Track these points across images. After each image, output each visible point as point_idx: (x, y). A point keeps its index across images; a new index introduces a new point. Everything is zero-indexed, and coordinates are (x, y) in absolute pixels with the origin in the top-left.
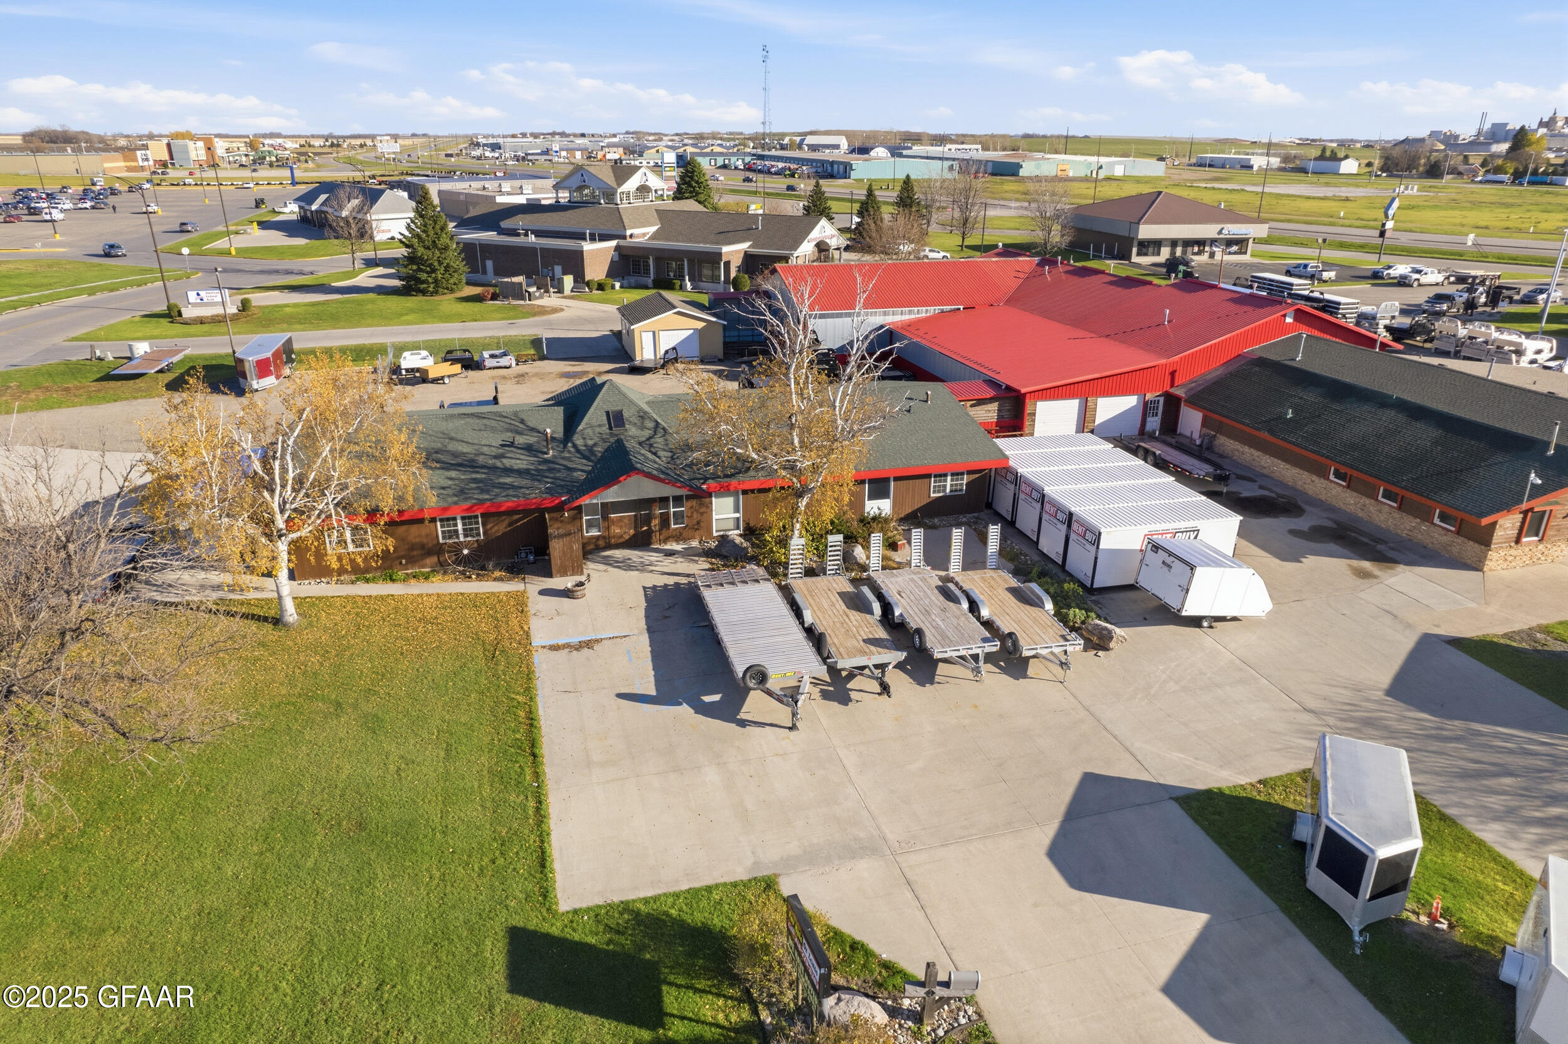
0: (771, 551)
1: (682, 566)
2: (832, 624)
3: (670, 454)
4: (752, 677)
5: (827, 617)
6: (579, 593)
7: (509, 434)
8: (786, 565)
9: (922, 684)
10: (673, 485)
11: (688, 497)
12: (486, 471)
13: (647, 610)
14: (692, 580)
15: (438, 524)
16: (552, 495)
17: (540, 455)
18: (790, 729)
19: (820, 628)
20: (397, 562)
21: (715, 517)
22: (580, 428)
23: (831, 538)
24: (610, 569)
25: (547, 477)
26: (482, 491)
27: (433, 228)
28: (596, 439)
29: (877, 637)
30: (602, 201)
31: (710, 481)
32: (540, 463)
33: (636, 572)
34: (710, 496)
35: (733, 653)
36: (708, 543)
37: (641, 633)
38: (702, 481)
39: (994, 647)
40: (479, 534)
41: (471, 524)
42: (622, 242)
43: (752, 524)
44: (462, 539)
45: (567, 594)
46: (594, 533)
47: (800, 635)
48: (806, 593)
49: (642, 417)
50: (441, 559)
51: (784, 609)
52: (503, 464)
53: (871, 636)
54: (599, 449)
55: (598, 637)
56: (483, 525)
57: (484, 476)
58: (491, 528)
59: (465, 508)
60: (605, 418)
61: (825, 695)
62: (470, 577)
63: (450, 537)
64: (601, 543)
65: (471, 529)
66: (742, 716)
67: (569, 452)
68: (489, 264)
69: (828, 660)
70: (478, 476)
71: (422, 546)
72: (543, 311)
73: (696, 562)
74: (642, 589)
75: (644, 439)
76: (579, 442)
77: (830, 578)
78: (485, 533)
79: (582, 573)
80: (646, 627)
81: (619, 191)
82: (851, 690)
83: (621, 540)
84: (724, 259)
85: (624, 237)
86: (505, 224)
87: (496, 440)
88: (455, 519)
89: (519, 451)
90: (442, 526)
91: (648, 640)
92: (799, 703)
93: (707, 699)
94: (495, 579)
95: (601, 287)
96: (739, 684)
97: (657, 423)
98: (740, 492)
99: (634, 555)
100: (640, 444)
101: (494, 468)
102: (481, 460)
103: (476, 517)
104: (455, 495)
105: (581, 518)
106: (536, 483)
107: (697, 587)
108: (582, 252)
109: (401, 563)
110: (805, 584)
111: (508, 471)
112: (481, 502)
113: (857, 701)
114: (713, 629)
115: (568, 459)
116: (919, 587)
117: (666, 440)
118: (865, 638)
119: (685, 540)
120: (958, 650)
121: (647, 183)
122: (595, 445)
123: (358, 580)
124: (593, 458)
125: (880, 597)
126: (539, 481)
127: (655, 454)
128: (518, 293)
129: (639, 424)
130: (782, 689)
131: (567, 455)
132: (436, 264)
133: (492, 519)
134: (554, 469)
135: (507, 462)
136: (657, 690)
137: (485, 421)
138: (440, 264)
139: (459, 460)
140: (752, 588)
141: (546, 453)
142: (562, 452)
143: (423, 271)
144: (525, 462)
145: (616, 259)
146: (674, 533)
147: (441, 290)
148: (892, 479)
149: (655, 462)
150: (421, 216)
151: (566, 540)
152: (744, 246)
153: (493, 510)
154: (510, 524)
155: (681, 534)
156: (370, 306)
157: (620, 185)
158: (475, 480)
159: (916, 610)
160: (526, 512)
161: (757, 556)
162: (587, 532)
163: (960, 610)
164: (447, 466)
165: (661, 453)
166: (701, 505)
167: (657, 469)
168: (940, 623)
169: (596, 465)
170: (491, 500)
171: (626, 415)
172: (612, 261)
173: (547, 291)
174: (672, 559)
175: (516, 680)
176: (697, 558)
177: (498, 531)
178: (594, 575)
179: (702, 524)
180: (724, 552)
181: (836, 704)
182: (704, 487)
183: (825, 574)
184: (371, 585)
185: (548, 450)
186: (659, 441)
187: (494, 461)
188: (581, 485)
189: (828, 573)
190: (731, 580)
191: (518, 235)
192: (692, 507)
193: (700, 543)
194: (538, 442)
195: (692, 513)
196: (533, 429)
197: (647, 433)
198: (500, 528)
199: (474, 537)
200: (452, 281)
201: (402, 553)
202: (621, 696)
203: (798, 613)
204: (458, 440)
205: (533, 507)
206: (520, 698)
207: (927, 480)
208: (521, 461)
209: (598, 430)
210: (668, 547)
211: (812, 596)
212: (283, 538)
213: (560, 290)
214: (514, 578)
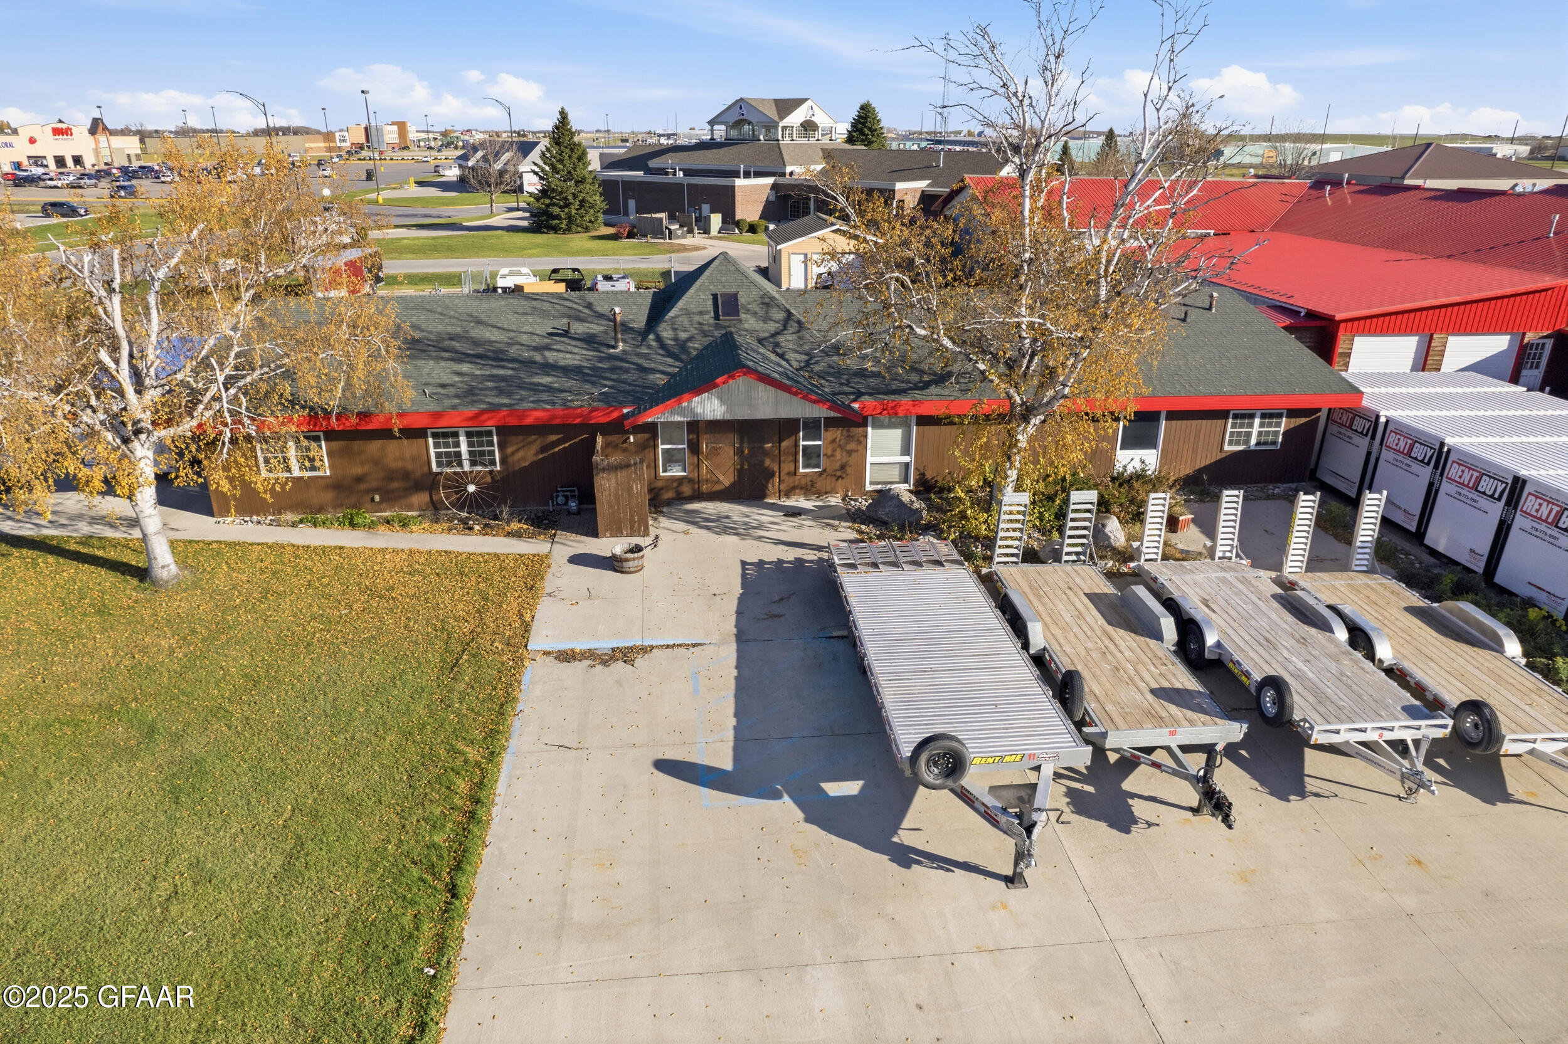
0: (963, 516)
1: (811, 532)
2: (1084, 653)
3: (804, 357)
4: (932, 762)
5: (1072, 639)
6: (631, 564)
7: (565, 321)
8: (989, 543)
9: (1282, 795)
10: (805, 398)
11: (830, 423)
12: (516, 366)
13: (741, 600)
14: (825, 555)
15: (431, 440)
16: (607, 403)
17: (605, 350)
18: (1009, 880)
19: (1063, 662)
20: (368, 498)
21: (870, 459)
22: (671, 314)
23: (1076, 496)
24: (693, 530)
25: (606, 379)
26: (501, 392)
27: (570, 157)
28: (693, 331)
29: (1178, 685)
30: (761, 137)
31: (866, 398)
32: (601, 359)
33: (735, 538)
34: (864, 424)
35: (890, 696)
36: (856, 500)
37: (723, 642)
38: (852, 397)
39: (1436, 729)
40: (493, 463)
41: (481, 444)
42: (781, 180)
43: (929, 476)
44: (467, 468)
45: (613, 564)
46: (676, 472)
47: (1027, 673)
48: (1027, 590)
49: (767, 305)
50: (435, 497)
51: (994, 620)
52: (544, 357)
53: (1166, 684)
54: (695, 346)
55: (646, 643)
56: (501, 447)
57: (510, 372)
58: (513, 454)
59: (471, 415)
60: (710, 302)
61: (1080, 804)
62: (471, 529)
63: (449, 464)
64: (686, 490)
65: (482, 453)
66: (904, 837)
67: (649, 347)
68: (632, 204)
69: (1086, 730)
70: (501, 372)
71: (406, 475)
72: (684, 249)
73: (835, 528)
74: (739, 564)
75: (766, 335)
76: (666, 333)
77: (1068, 567)
78: (502, 461)
79: (646, 533)
80: (735, 631)
81: (781, 124)
82: (1133, 796)
83: (718, 487)
84: (897, 197)
85: (783, 175)
86: (652, 164)
87: (543, 327)
88: (456, 435)
89: (574, 343)
90: (436, 445)
91: (734, 655)
92: (1036, 832)
93: (835, 789)
94: (508, 534)
95: (752, 229)
96: (902, 771)
97: (789, 314)
98: (914, 420)
99: (735, 511)
100: (760, 341)
101: (531, 362)
102: (513, 351)
103: (489, 434)
104: (457, 396)
105: (655, 447)
106: (587, 386)
107: (832, 566)
108: (733, 187)
109: (373, 500)
110: (1024, 574)
111: (548, 368)
112: (494, 409)
113: (1150, 825)
114: (855, 645)
115: (646, 356)
116: (1239, 593)
117: (800, 338)
118: (1155, 686)
119: (819, 494)
120: (1364, 731)
121: (813, 119)
122: (691, 339)
123: (301, 521)
124: (683, 357)
125: (1171, 605)
126: (593, 383)
127: (782, 356)
128: (657, 230)
129: (761, 313)
130: (993, 789)
131: (645, 351)
132: (570, 197)
133: (513, 439)
134: (620, 368)
135: (551, 356)
136: (736, 759)
137: (534, 303)
138: (575, 196)
139: (481, 350)
140: (929, 574)
141: (614, 347)
142: (638, 346)
143: (554, 205)
144: (577, 357)
145: (772, 198)
146: (803, 482)
147: (574, 227)
148: (1163, 415)
149: (779, 365)
150: (558, 143)
151: (622, 475)
152: (922, 184)
153: (513, 422)
154: (543, 449)
155: (813, 484)
156: (493, 241)
157: (782, 118)
158: (494, 378)
159: (1247, 638)
160: (566, 429)
161: (938, 525)
162: (665, 471)
163: (1334, 642)
164: (461, 357)
165: (791, 356)
166: (850, 437)
167: (780, 374)
168: (1300, 665)
169: (686, 366)
170: (511, 405)
171: (742, 300)
172: (767, 201)
173: (691, 231)
174: (797, 521)
175: (478, 714)
176: (836, 523)
177: (524, 459)
178: (666, 538)
179: (849, 470)
180: (882, 514)
181: (1103, 826)
182: (856, 406)
183: (1057, 559)
184: (320, 531)
185: (616, 341)
186: (788, 340)
187: (532, 353)
188: (657, 392)
189: (1065, 558)
190: (892, 559)
191: (667, 174)
192: (834, 441)
193: (844, 499)
194: (605, 333)
195: (834, 451)
196: (601, 316)
197: (772, 327)
198: (527, 454)
199: (485, 465)
200: (587, 218)
201: (375, 484)
202: (664, 766)
203: (1017, 625)
204: (487, 325)
205: (577, 421)
206: (472, 753)
207: (1220, 422)
208: (572, 356)
209: (697, 318)
210: (791, 502)
211: (1039, 597)
212: (143, 437)
213: (706, 231)
214: (540, 533)
